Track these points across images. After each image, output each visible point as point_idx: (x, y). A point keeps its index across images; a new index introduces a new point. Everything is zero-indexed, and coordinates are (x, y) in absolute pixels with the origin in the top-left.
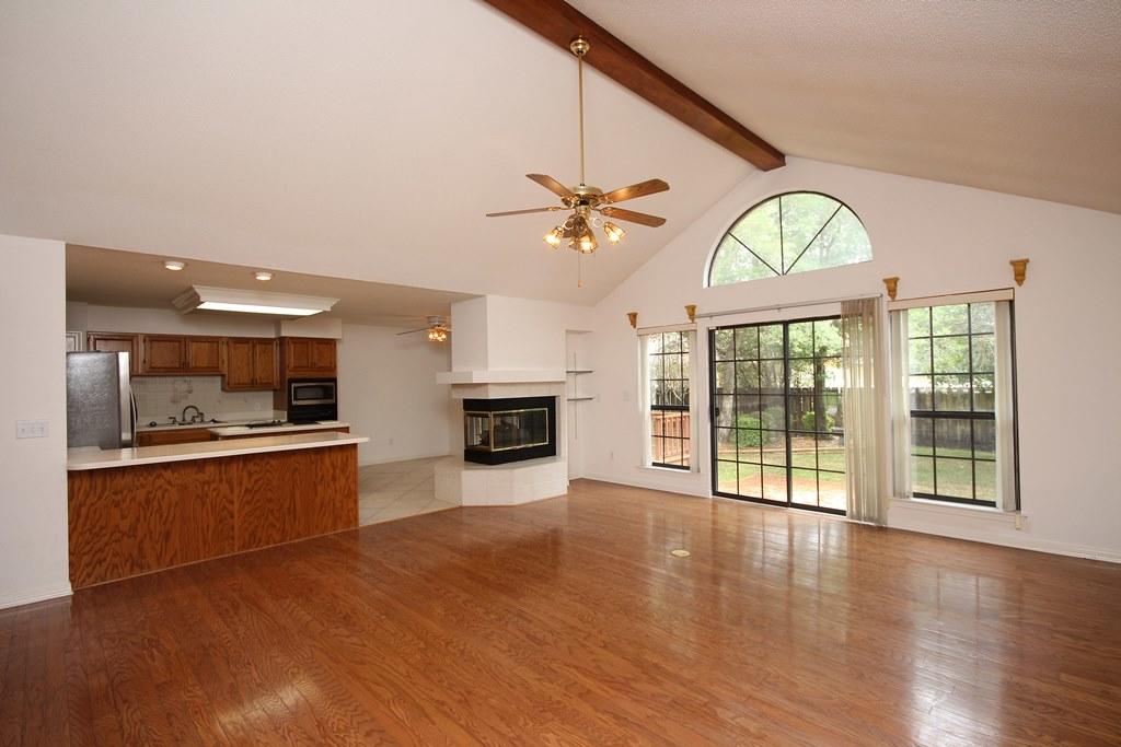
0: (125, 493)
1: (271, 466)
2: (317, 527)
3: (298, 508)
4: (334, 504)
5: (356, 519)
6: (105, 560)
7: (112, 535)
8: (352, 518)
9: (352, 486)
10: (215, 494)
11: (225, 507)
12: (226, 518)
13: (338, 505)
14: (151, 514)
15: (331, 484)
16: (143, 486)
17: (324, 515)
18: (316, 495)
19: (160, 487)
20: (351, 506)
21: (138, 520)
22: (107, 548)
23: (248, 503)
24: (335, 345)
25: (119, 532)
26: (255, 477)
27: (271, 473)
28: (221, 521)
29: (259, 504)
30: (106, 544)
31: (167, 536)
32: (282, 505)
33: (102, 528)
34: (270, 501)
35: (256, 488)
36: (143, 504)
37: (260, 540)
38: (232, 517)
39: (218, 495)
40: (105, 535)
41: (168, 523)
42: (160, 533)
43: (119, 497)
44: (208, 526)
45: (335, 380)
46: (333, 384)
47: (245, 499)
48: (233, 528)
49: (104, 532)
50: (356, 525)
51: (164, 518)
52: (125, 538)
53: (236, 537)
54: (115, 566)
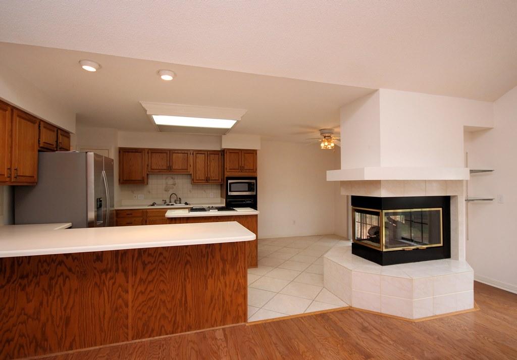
0: (30, 277)
1: (165, 258)
2: (207, 321)
3: (189, 299)
4: (224, 298)
5: (245, 314)
6: (12, 340)
7: (18, 317)
8: (241, 314)
9: (242, 281)
10: (111, 282)
11: (120, 296)
12: (121, 307)
13: (228, 299)
14: (53, 298)
15: (222, 278)
16: (46, 272)
17: (214, 308)
18: (207, 288)
19: (62, 273)
20: (240, 300)
21: (41, 304)
22: (15, 328)
23: (142, 293)
24: (256, 154)
25: (25, 314)
26: (149, 267)
27: (163, 264)
28: (116, 309)
29: (152, 294)
30: (14, 325)
31: (68, 320)
32: (173, 297)
33: (10, 310)
34: (163, 292)
35: (150, 278)
36: (46, 288)
37: (153, 330)
38: (127, 306)
39: (114, 284)
40: (12, 317)
41: (68, 311)
42: (61, 318)
43: (25, 281)
44: (104, 313)
45: (256, 178)
46: (254, 181)
47: (139, 290)
48: (127, 318)
49: (11, 313)
50: (245, 320)
51: (64, 304)
52: (30, 320)
53: (130, 327)
54: (21, 346)
